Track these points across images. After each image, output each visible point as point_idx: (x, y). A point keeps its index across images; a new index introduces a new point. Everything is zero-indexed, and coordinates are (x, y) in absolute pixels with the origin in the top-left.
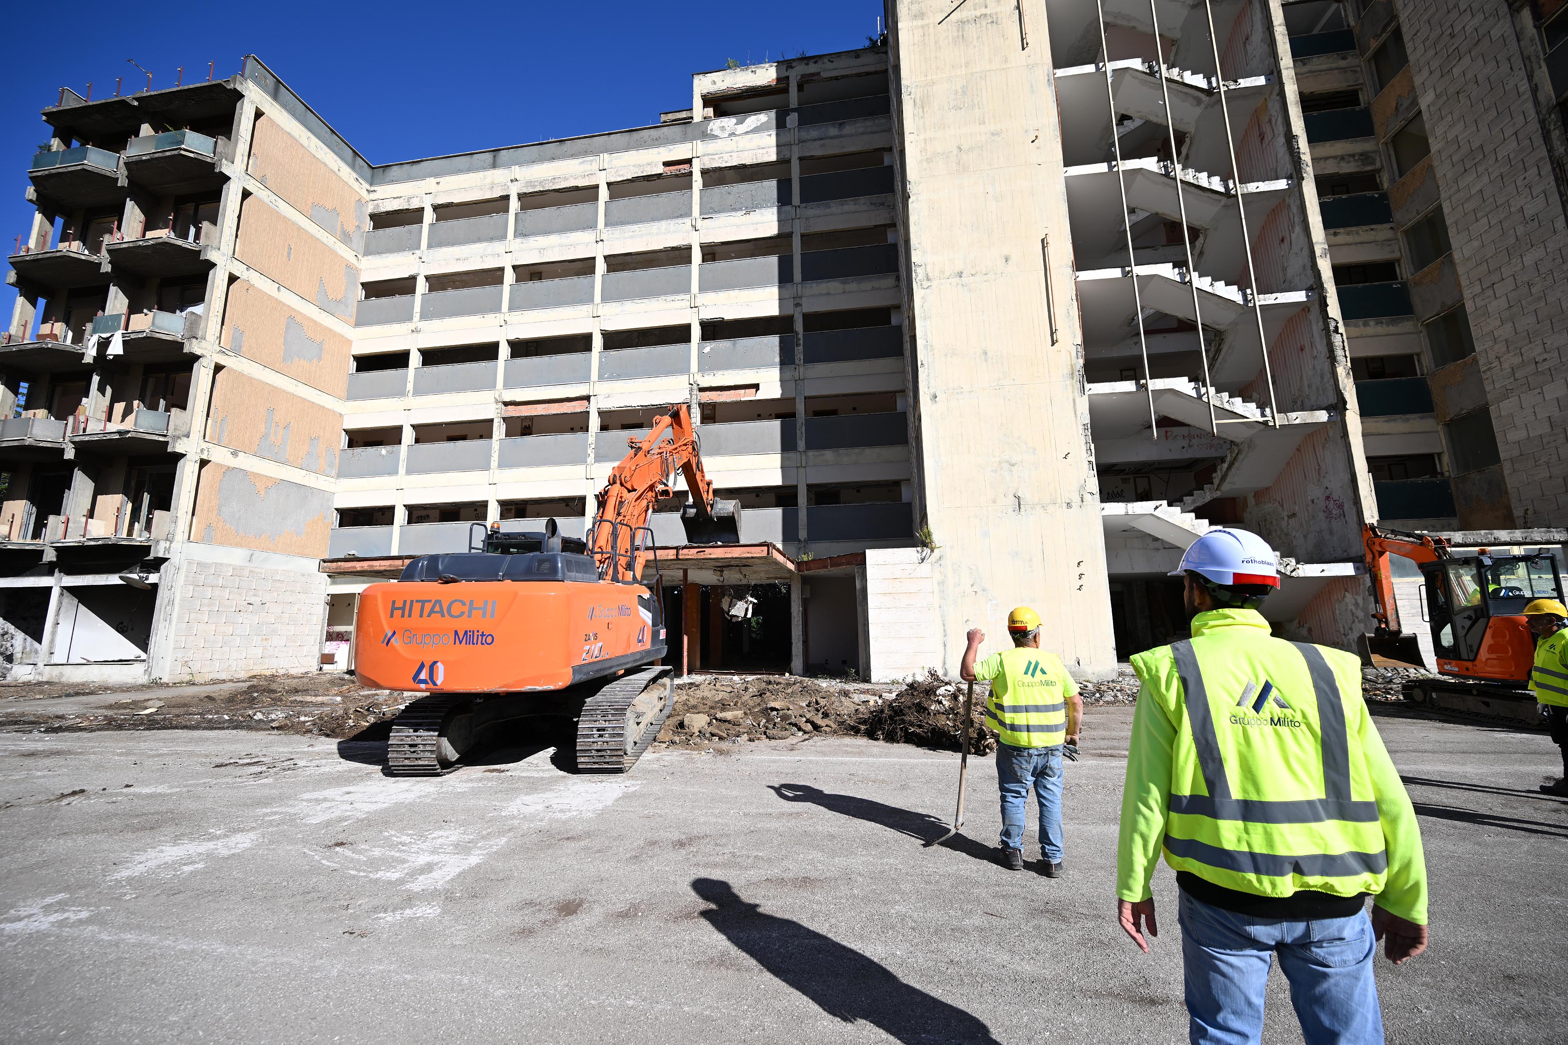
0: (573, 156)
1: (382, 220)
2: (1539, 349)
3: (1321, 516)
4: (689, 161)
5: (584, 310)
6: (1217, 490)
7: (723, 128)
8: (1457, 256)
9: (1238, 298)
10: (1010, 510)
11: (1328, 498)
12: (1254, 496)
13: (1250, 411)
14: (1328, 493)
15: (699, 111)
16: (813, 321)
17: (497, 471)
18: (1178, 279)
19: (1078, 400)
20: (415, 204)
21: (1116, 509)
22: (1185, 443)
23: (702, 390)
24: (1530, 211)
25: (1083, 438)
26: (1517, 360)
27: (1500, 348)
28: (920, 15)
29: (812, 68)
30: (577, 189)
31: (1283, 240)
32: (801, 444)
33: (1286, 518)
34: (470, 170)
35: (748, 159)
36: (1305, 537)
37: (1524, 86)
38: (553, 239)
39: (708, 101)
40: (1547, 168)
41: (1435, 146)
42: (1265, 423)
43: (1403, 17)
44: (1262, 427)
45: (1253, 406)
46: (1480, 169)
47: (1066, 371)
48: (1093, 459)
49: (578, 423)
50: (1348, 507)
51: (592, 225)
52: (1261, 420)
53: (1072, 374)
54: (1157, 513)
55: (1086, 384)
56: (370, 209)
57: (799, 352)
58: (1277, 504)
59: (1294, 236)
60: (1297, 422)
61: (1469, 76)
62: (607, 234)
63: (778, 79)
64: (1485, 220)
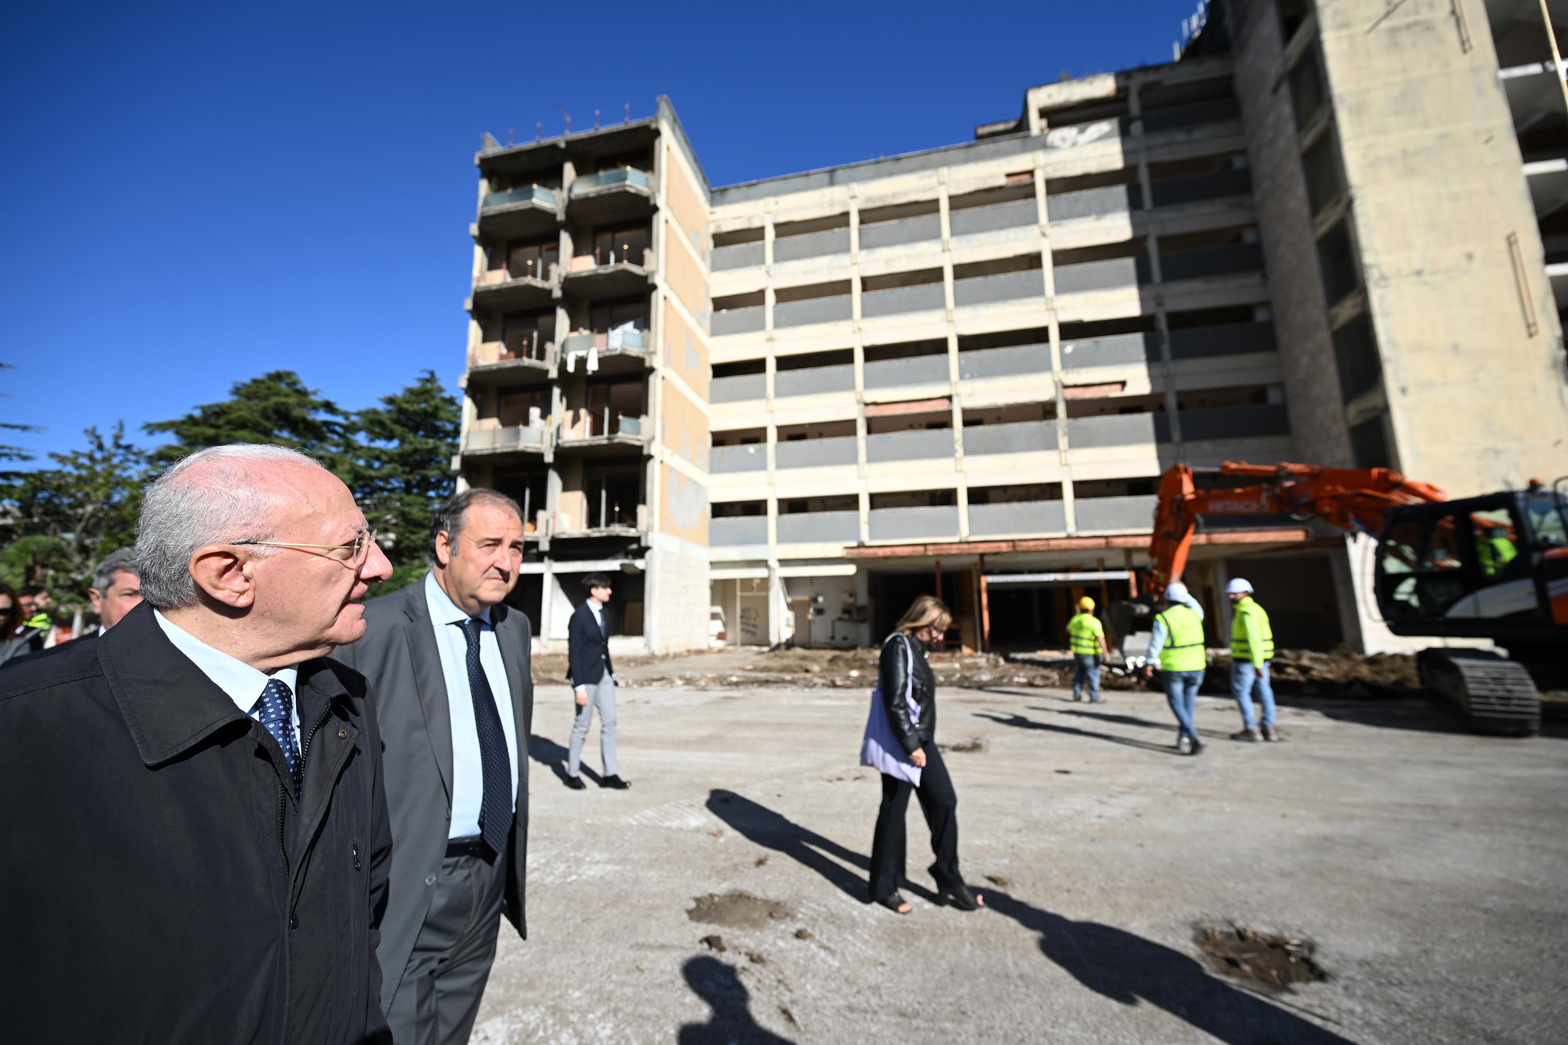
0: (911, 171)
1: (721, 240)
4: (1031, 173)
5: (937, 316)
7: (1064, 140)
15: (1036, 124)
16: (1177, 320)
17: (867, 466)
20: (756, 224)
23: (1066, 387)
28: (1345, 25)
29: (1152, 77)
30: (917, 203)
32: (1176, 436)
34: (808, 188)
35: (1093, 167)
38: (898, 251)
39: (1044, 113)
47: (1547, 362)
49: (941, 422)
51: (936, 235)
56: (712, 230)
57: (1166, 350)
62: (955, 243)
63: (1119, 89)
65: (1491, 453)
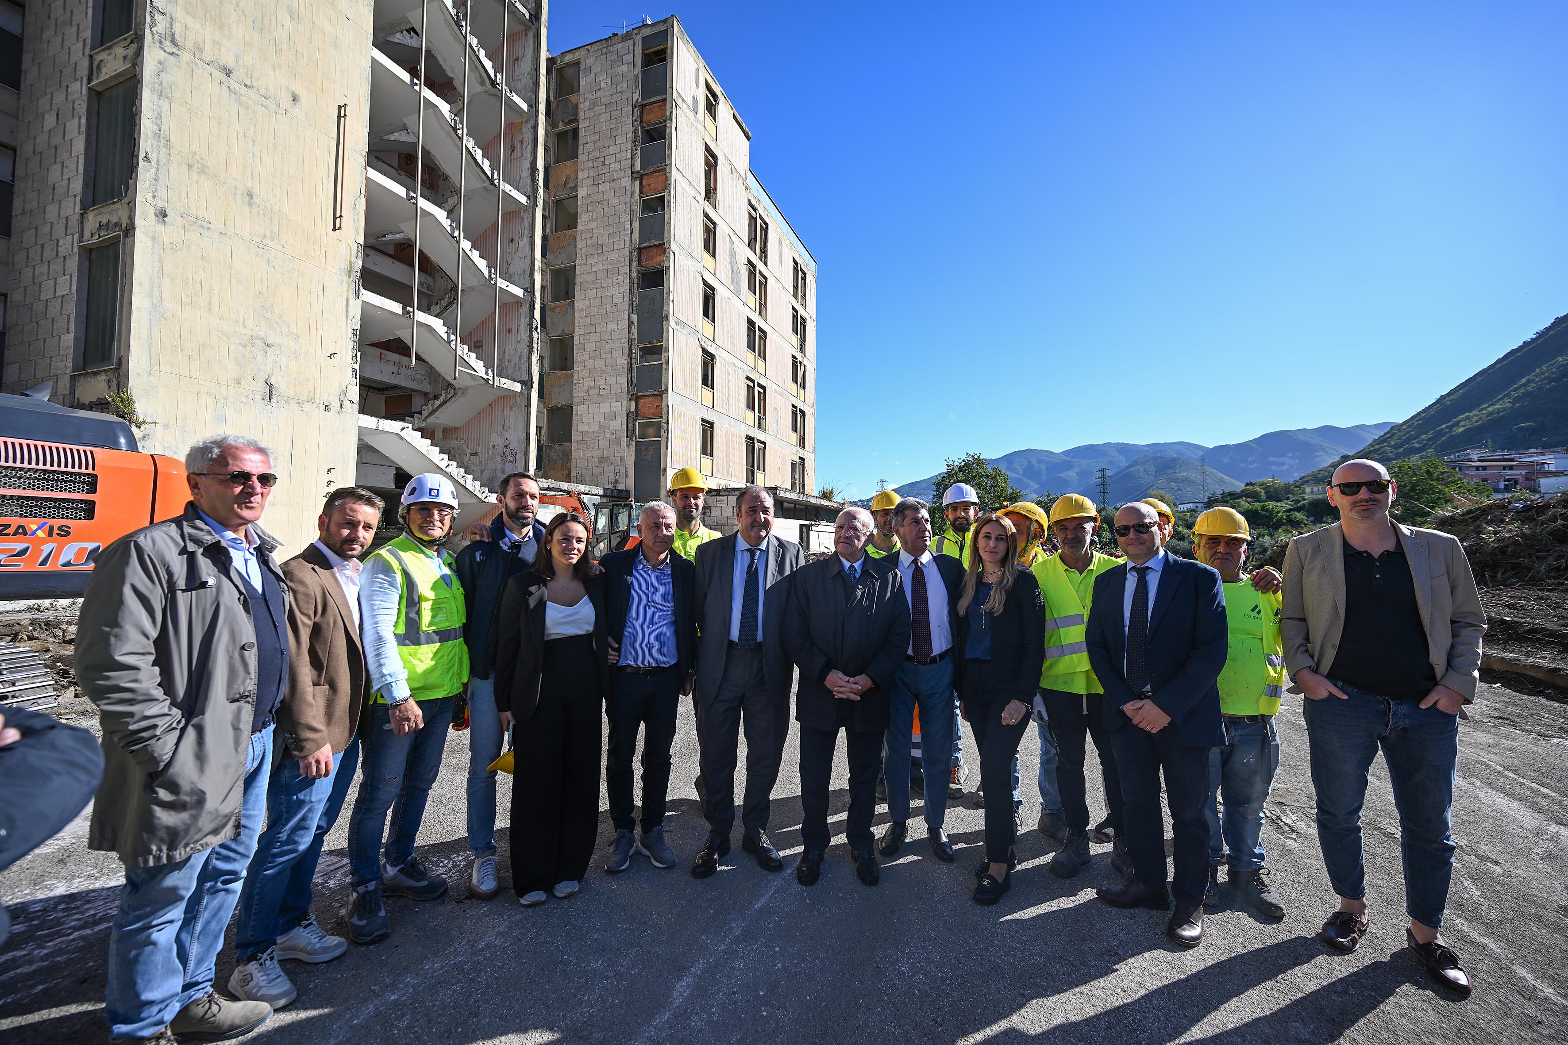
2: (602, 382)
3: (499, 458)
6: (424, 420)
8: (576, 304)
9: (486, 272)
10: (258, 397)
11: (506, 446)
12: (443, 431)
13: (479, 366)
14: (507, 443)
18: (449, 229)
19: (352, 301)
21: (370, 422)
22: (395, 369)
24: (616, 300)
25: (351, 342)
26: (592, 384)
27: (585, 373)
31: (512, 240)
33: (468, 455)
36: (482, 472)
37: (628, 226)
40: (627, 281)
41: (580, 227)
42: (487, 381)
43: (582, 125)
44: (484, 382)
45: (481, 363)
46: (600, 259)
47: (344, 265)
48: (357, 367)
50: (520, 456)
52: (485, 377)
53: (350, 271)
54: (403, 434)
55: (361, 288)
58: (463, 442)
60: (505, 386)
61: (606, 197)
64: (595, 291)
65: (259, 343)
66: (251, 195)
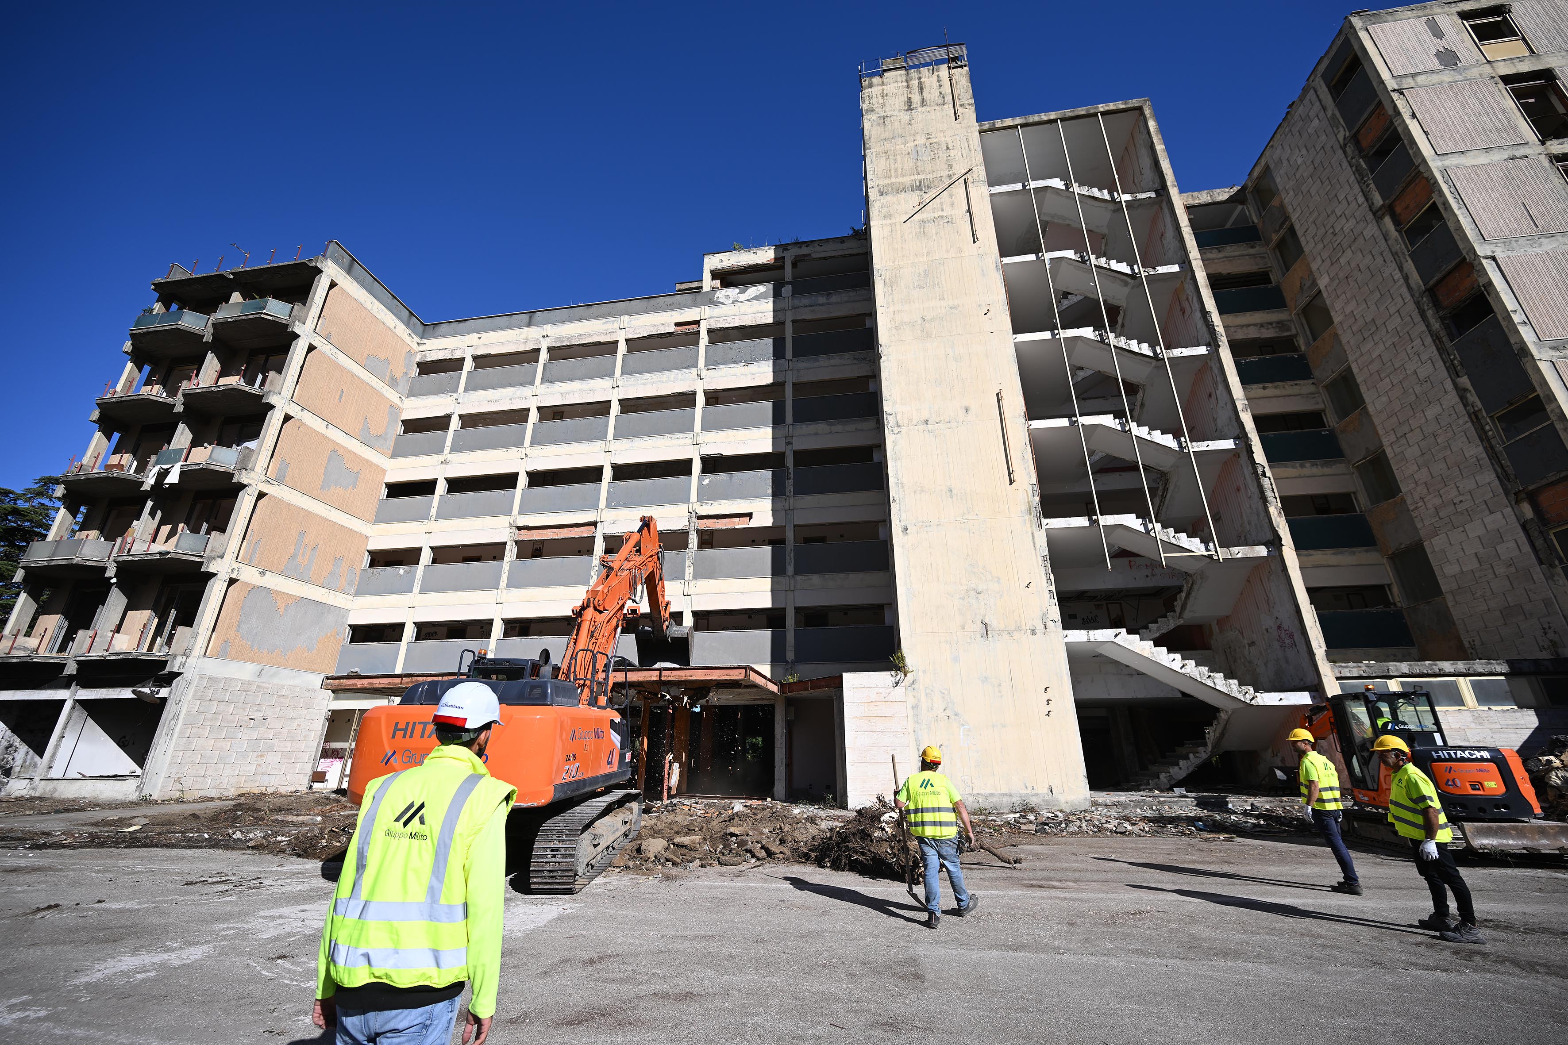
0: (598, 317)
1: (426, 368)
2: (1454, 492)
3: (1276, 645)
4: (698, 322)
5: (598, 445)
6: (1179, 617)
7: (727, 297)
8: (1371, 409)
9: (1174, 445)
10: (978, 636)
11: (1279, 627)
12: (1217, 624)
13: (1195, 546)
14: (1279, 623)
15: (707, 283)
16: (803, 458)
17: (505, 591)
18: (1119, 428)
19: (1036, 534)
20: (458, 355)
21: (1078, 636)
22: (1148, 572)
23: (700, 518)
24: (1422, 374)
25: (1043, 568)
26: (1438, 501)
27: (1421, 490)
28: (889, 216)
29: (805, 251)
30: (599, 343)
31: (1210, 396)
32: (790, 569)
33: (1247, 646)
34: (508, 327)
35: (748, 321)
36: (1266, 664)
37: (1397, 275)
38: (576, 385)
39: (716, 275)
40: (1429, 340)
41: (1337, 318)
42: (1210, 557)
43: (1294, 218)
44: (1209, 560)
45: (1197, 540)
46: (1376, 338)
47: (1025, 507)
48: (1053, 588)
49: (584, 547)
50: (1297, 636)
51: (610, 374)
52: (1206, 553)
53: (1030, 510)
54: (1117, 640)
55: (1042, 519)
56: (418, 358)
57: (790, 484)
58: (1237, 632)
59: (1218, 392)
60: (1239, 556)
61: (1353, 265)
62: (622, 381)
63: (776, 259)
64: (1387, 380)
65: (973, 593)
66: (951, 491)
